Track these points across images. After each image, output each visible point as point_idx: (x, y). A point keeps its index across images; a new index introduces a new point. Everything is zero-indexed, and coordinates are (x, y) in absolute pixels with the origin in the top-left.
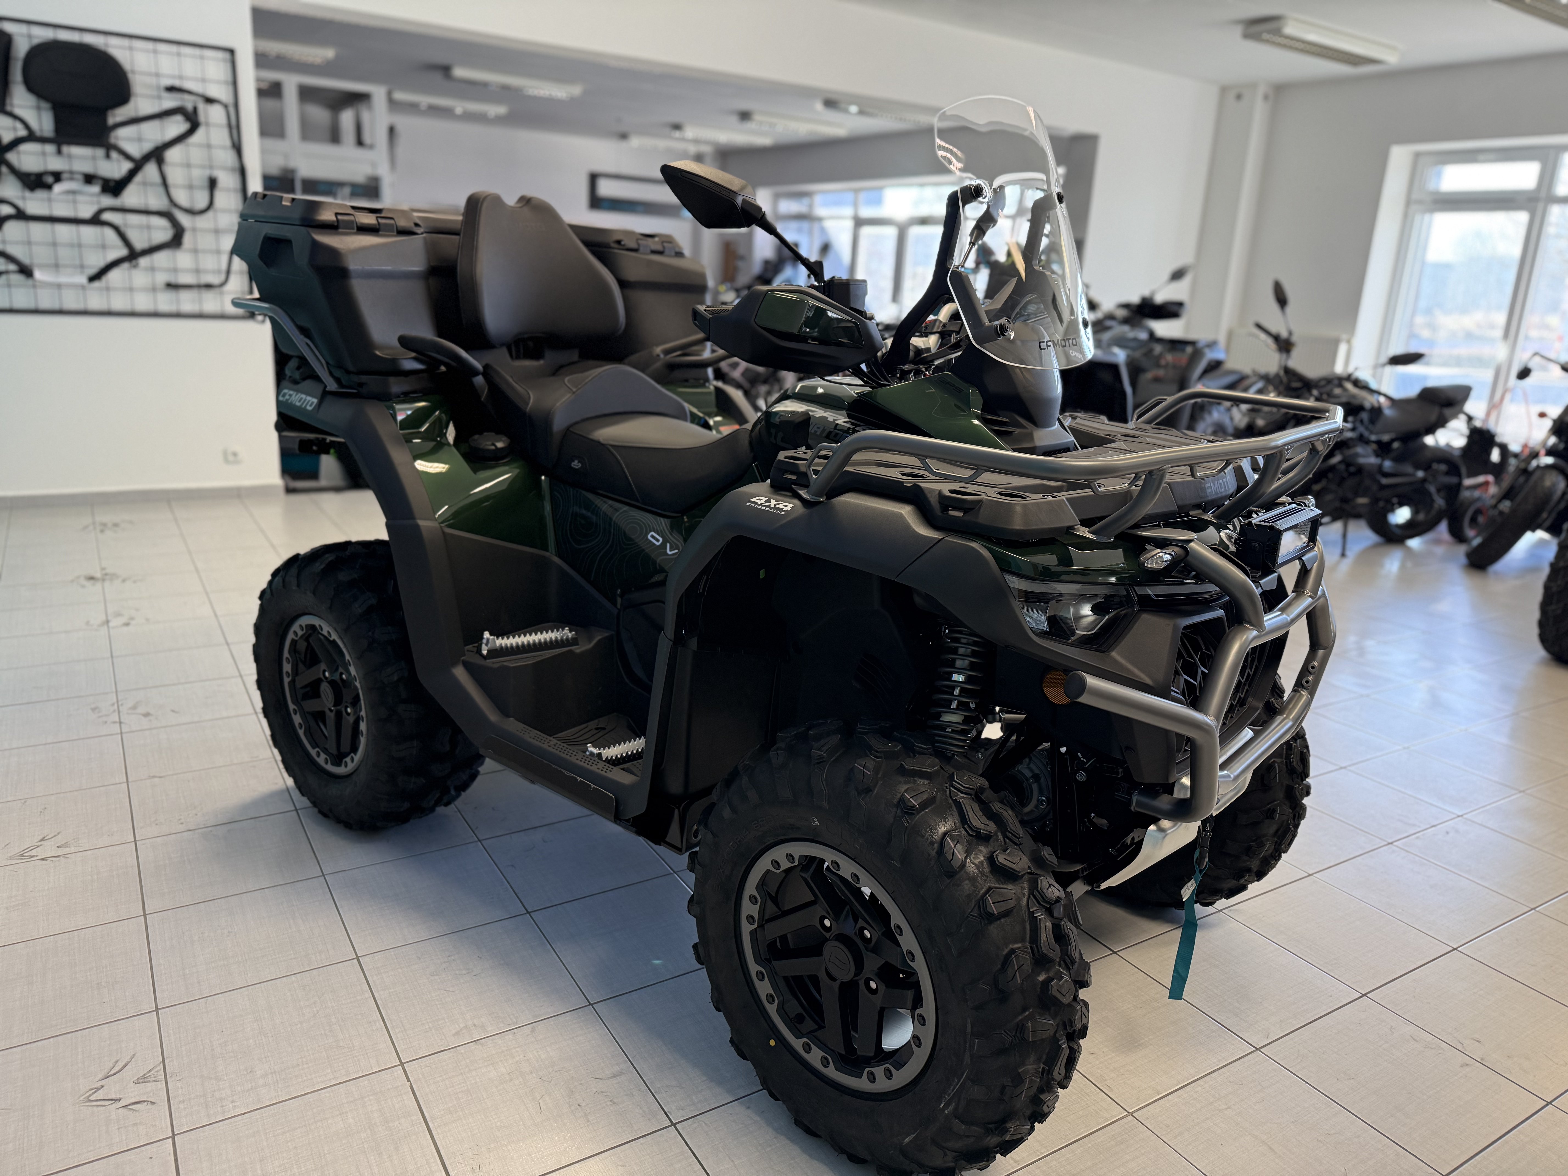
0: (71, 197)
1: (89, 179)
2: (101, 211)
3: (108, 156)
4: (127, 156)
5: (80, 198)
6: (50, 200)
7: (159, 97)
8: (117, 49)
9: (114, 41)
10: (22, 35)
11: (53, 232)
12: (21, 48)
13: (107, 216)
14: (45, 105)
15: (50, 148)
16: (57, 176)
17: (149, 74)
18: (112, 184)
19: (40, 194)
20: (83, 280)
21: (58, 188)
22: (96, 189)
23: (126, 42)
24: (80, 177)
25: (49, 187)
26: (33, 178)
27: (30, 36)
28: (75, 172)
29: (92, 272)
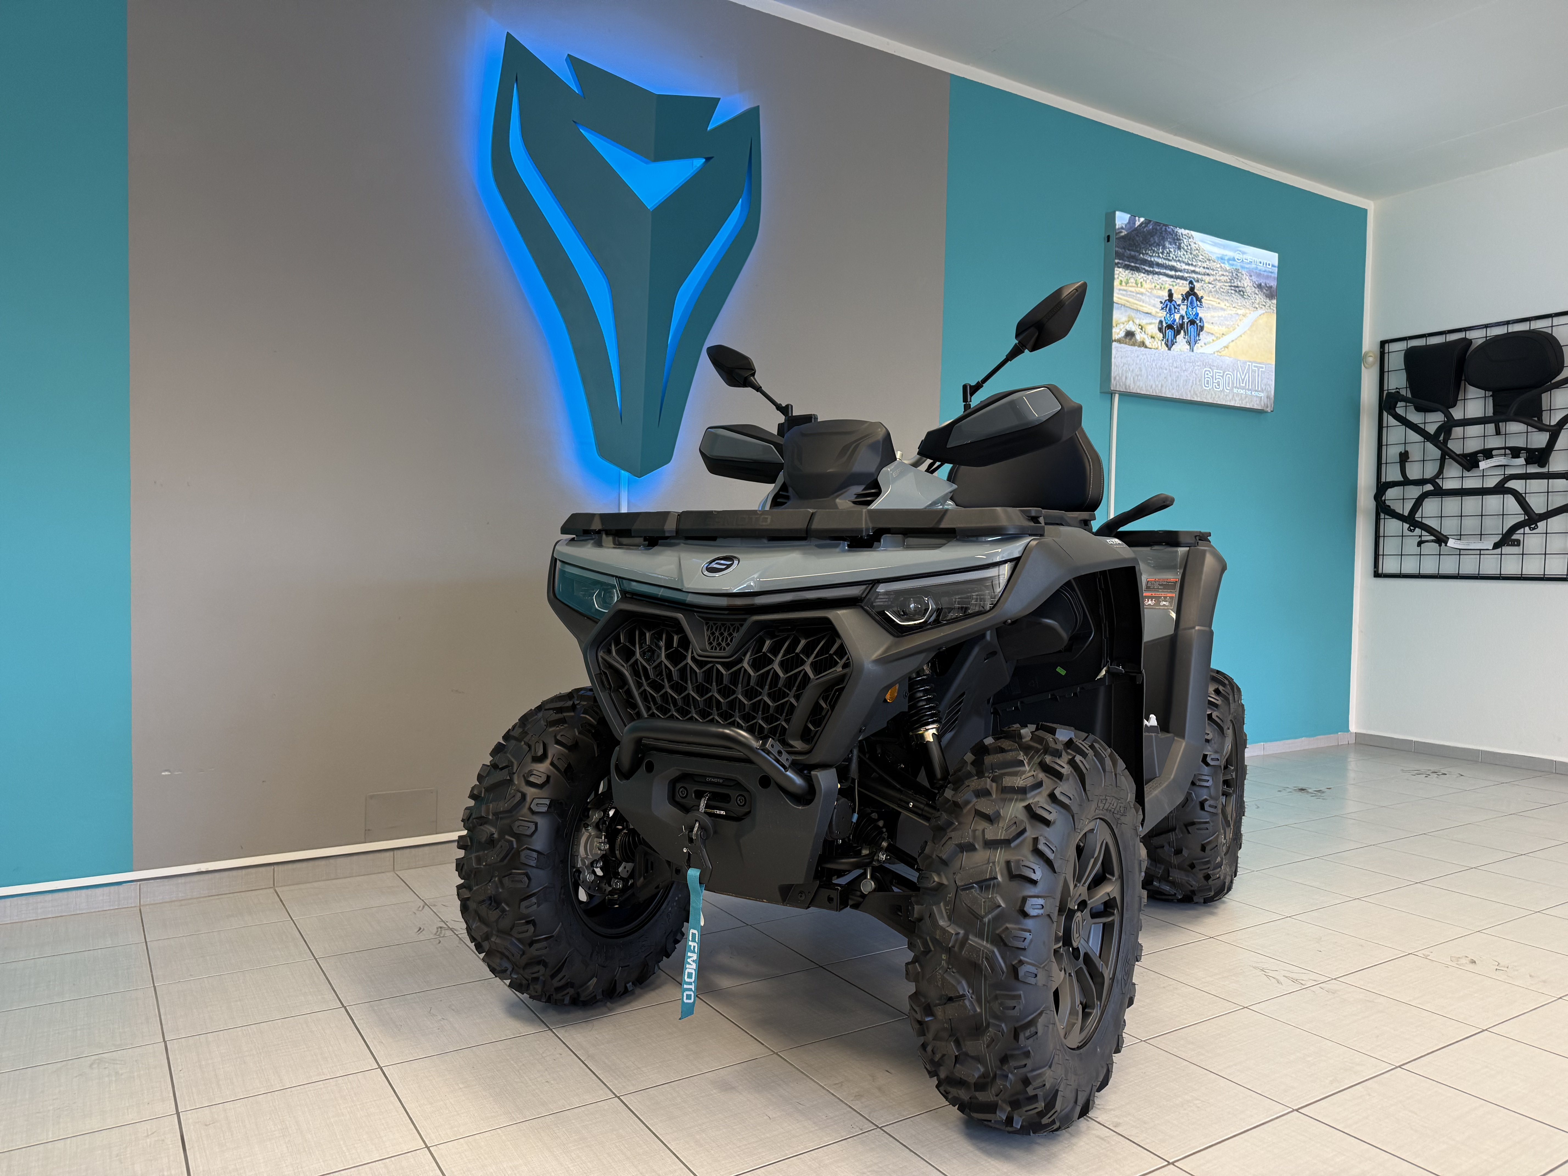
1: (1515, 452)
2: (1506, 480)
4: (1547, 426)
8: (1557, 328)
13: (1511, 485)
15: (1487, 429)
18: (1536, 454)
20: (1488, 546)
21: (1483, 465)
22: (1521, 461)
24: (1507, 452)
25: (1479, 465)
26: (1465, 459)
28: (1505, 448)
29: (1497, 539)
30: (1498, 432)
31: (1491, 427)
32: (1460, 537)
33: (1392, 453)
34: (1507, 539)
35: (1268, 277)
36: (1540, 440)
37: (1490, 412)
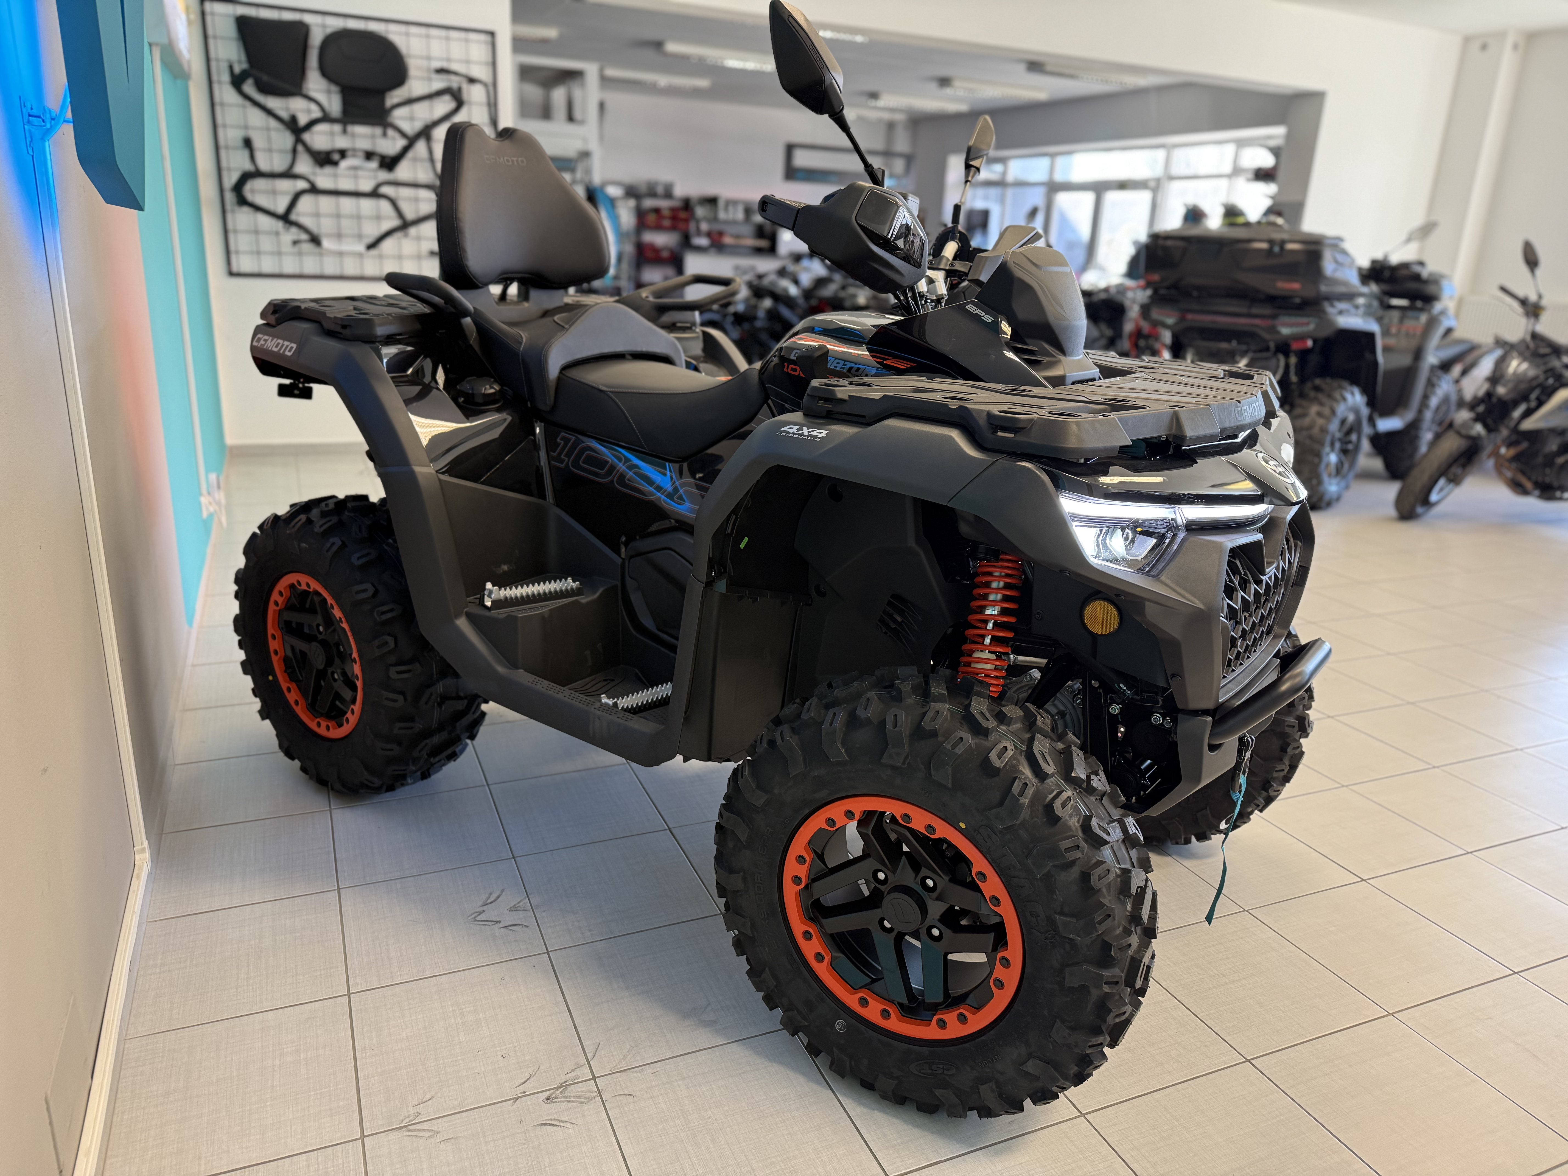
0: (352, 172)
1: (369, 155)
2: (379, 185)
3: (385, 134)
4: (403, 134)
5: (360, 173)
6: (335, 176)
7: (430, 79)
8: (396, 35)
9: (393, 27)
10: (317, 25)
11: (338, 206)
12: (316, 38)
13: (385, 190)
14: (334, 88)
15: (337, 128)
16: (343, 154)
17: (421, 57)
18: (388, 161)
19: (328, 170)
20: (361, 248)
21: (344, 164)
23: (402, 28)
24: (361, 154)
25: (335, 164)
26: (323, 156)
27: (324, 26)
28: (357, 150)
29: (368, 243)
31: (338, 126)
32: (335, 238)
33: (231, 136)
34: (376, 244)
36: (393, 146)
37: (339, 111)
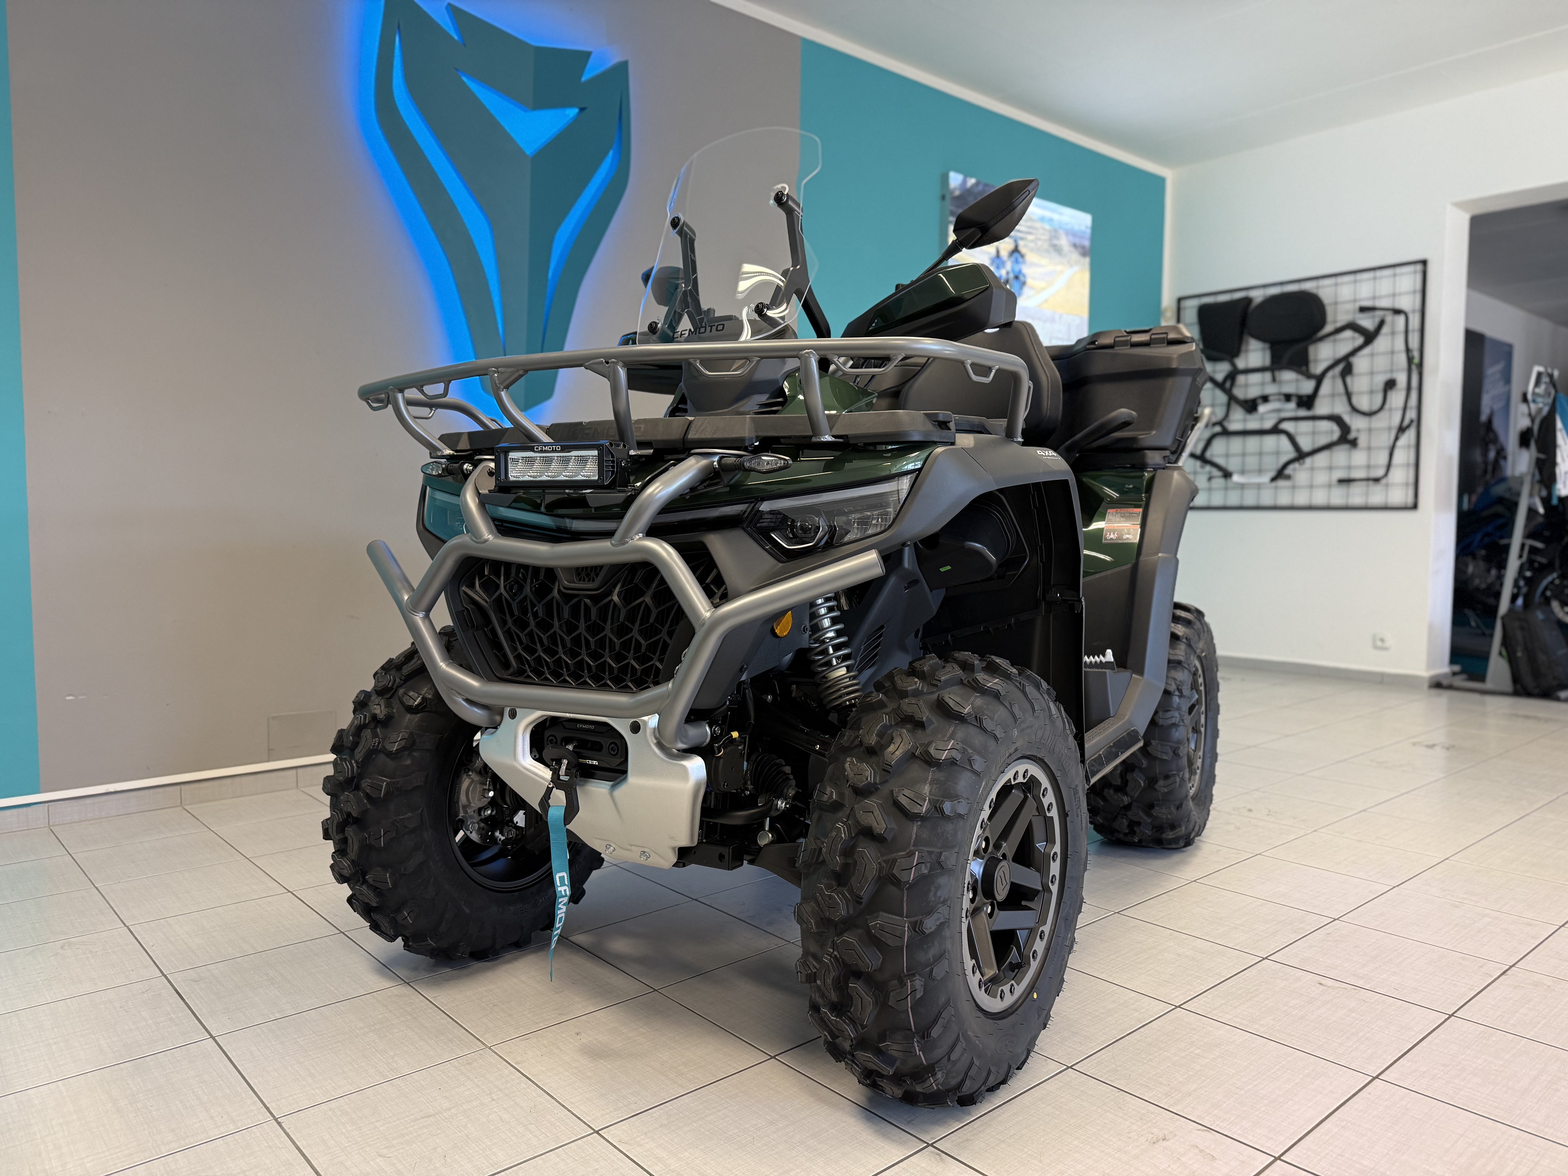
1: (1288, 398)
2: (1283, 422)
3: (1303, 377)
4: (1314, 375)
8: (1322, 289)
9: (1322, 282)
11: (1244, 444)
13: (1284, 426)
15: (1265, 376)
18: (1305, 399)
20: (1266, 480)
22: (1292, 405)
23: (1334, 280)
24: (1282, 397)
25: (1258, 408)
26: (1248, 404)
27: (1261, 296)
28: (1279, 394)
29: (1272, 474)
30: (1274, 380)
31: (1268, 376)
32: (1242, 472)
34: (1280, 474)
35: (1082, 237)
36: (1307, 387)
37: (1267, 362)
